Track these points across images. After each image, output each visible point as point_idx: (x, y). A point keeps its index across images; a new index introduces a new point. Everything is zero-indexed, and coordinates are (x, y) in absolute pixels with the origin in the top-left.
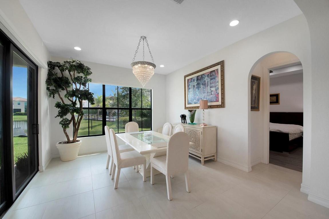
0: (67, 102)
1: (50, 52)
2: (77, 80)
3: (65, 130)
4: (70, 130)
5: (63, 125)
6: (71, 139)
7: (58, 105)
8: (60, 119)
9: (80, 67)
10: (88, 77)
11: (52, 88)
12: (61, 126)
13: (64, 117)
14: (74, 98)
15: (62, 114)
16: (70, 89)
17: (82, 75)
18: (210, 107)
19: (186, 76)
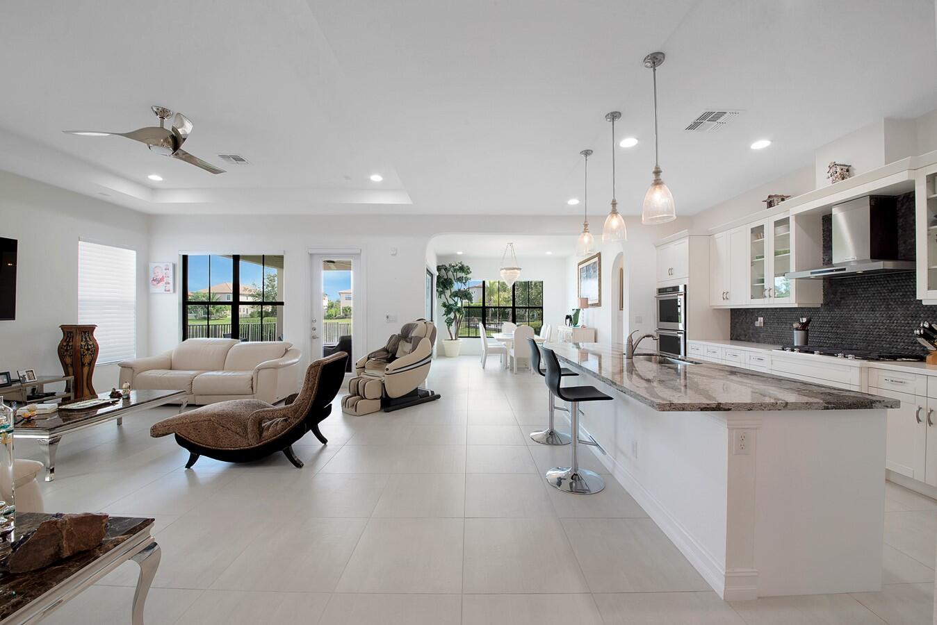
0: (451, 302)
1: (439, 257)
2: (460, 279)
3: (449, 329)
4: (453, 328)
5: (448, 323)
6: (454, 338)
7: (444, 305)
8: (445, 317)
9: (462, 269)
10: (468, 276)
11: (440, 289)
12: (446, 324)
13: (449, 316)
14: (456, 298)
15: (448, 313)
16: (453, 290)
17: (463, 275)
18: (593, 305)
19: (579, 264)
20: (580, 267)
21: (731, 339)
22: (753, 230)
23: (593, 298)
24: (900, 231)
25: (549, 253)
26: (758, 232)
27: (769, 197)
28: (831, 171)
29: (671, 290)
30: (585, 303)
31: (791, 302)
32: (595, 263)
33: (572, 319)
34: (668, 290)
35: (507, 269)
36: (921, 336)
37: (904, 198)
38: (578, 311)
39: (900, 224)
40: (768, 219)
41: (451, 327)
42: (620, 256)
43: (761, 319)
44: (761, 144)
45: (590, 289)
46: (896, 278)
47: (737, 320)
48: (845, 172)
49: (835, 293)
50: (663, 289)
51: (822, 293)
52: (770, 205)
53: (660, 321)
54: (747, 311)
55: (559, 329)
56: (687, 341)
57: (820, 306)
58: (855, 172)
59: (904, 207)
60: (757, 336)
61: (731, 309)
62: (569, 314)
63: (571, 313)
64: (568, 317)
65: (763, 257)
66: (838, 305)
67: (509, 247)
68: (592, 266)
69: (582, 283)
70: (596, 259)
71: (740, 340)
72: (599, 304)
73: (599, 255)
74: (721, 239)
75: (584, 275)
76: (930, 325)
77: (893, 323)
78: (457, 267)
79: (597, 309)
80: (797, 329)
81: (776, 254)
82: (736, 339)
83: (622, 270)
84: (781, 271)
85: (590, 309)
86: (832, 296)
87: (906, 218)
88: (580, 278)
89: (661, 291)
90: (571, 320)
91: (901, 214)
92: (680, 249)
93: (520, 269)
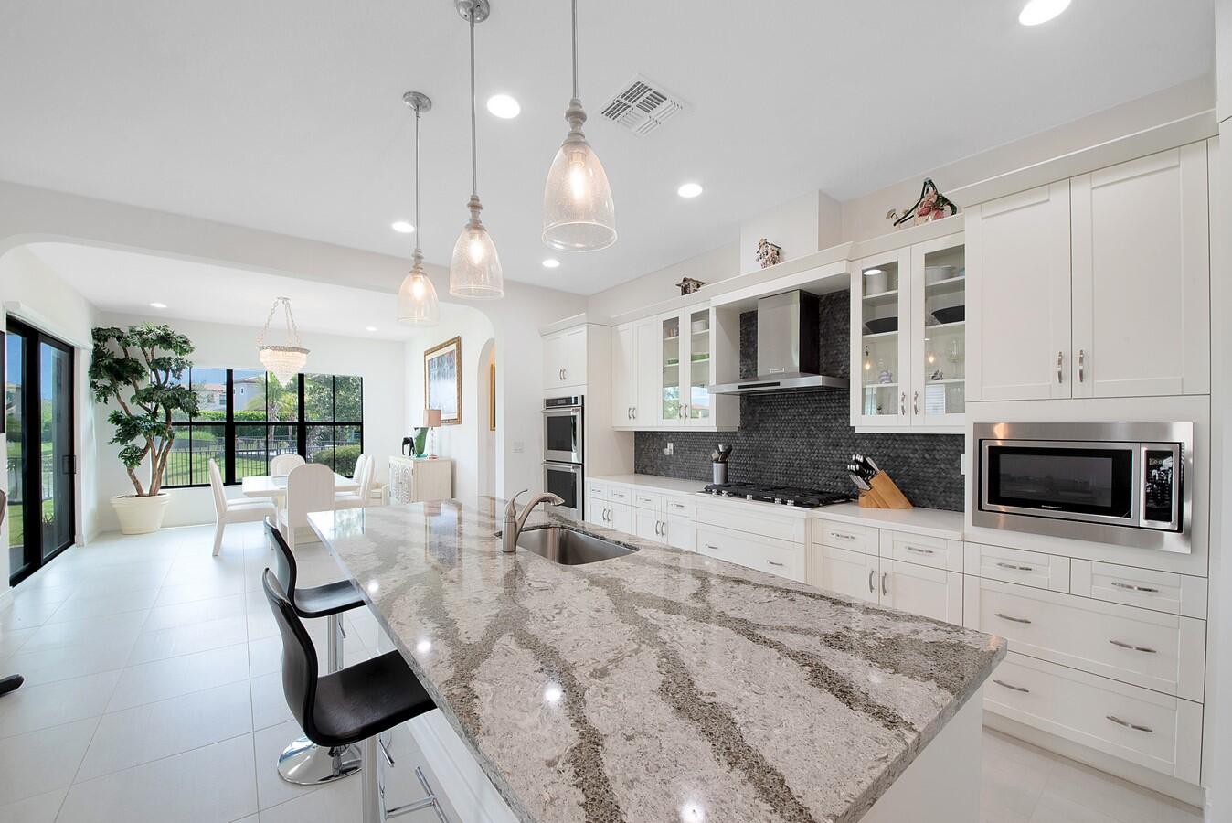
0: (138, 412)
1: (97, 310)
2: (161, 363)
3: (130, 471)
5: (126, 459)
6: (146, 491)
7: (116, 419)
9: (165, 340)
10: (185, 357)
11: (101, 382)
13: (130, 443)
14: (152, 403)
15: (124, 436)
16: (142, 386)
17: (171, 353)
18: (449, 422)
19: (427, 353)
20: (428, 357)
21: (636, 472)
22: (666, 324)
23: (449, 411)
24: (821, 339)
25: (371, 329)
26: (671, 326)
27: (685, 280)
28: (761, 251)
29: (564, 402)
30: (435, 418)
31: (709, 424)
32: (452, 352)
33: (414, 445)
34: (559, 402)
35: (275, 348)
36: (856, 472)
37: (827, 298)
38: (424, 430)
39: (821, 332)
40: (684, 309)
41: (136, 469)
42: (490, 345)
43: (670, 445)
44: (690, 190)
45: (445, 394)
46: (817, 398)
47: (642, 447)
48: (775, 256)
49: (753, 414)
50: (553, 400)
51: (740, 413)
52: (685, 291)
53: (549, 449)
54: (654, 434)
55: (391, 461)
56: (585, 478)
57: (737, 429)
58: (785, 256)
59: (826, 311)
60: (666, 468)
61: (636, 432)
62: (409, 437)
63: (413, 435)
64: (407, 441)
65: (678, 362)
66: (757, 429)
67: (281, 305)
68: (448, 357)
69: (432, 384)
70: (453, 347)
71: (646, 473)
72: (458, 421)
73: (457, 341)
74: (626, 332)
75: (434, 371)
76: (864, 459)
77: (814, 453)
78: (150, 336)
79: (455, 427)
80: (717, 461)
81: (693, 358)
82: (642, 473)
83: (493, 369)
84: (699, 382)
85: (445, 428)
86: (750, 418)
87: (827, 324)
88: (427, 377)
89: (550, 403)
90: (412, 446)
91: (822, 320)
92: (574, 341)
93: (306, 351)
